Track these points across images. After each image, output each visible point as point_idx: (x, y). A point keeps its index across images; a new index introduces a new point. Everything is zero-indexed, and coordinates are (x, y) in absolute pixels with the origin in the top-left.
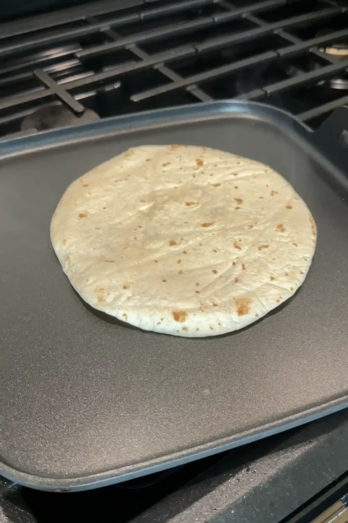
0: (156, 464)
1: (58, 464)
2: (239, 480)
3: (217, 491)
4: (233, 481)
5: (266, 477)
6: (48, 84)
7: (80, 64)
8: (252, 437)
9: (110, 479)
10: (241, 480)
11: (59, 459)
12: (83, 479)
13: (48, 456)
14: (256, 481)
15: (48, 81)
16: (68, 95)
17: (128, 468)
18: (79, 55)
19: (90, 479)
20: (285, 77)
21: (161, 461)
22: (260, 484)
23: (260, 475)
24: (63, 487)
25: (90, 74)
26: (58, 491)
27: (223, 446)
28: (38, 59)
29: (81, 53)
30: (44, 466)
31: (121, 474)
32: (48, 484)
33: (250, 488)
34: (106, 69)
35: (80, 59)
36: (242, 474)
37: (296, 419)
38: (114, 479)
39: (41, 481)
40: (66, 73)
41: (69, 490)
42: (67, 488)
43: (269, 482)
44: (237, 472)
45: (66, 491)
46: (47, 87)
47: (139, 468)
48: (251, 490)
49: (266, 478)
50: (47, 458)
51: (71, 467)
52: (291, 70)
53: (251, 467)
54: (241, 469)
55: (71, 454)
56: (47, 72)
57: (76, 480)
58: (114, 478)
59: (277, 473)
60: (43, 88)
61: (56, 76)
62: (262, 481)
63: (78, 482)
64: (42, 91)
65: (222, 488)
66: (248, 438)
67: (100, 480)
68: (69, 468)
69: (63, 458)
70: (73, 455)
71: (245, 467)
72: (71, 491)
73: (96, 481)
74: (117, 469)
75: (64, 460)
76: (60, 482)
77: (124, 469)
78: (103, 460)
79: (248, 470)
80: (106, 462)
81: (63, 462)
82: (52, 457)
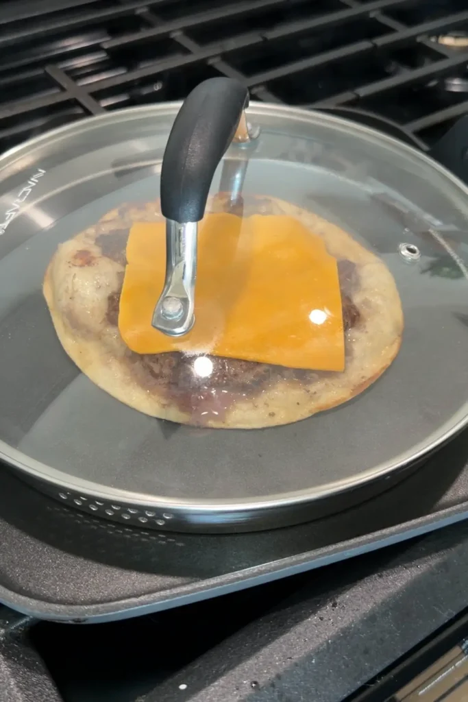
0: (201, 589)
1: (71, 586)
2: (321, 619)
3: (292, 633)
4: (314, 619)
5: (358, 614)
6: (65, 86)
7: (108, 58)
8: (330, 556)
9: (140, 607)
10: (325, 619)
11: (73, 580)
12: (103, 607)
13: (58, 576)
14: (345, 619)
15: (65, 81)
16: (91, 100)
17: (163, 593)
18: (106, 46)
19: (112, 607)
20: (383, 75)
21: (208, 586)
22: (350, 624)
23: (351, 612)
24: (76, 617)
25: (122, 71)
26: (71, 622)
27: (291, 567)
28: (51, 51)
29: (109, 42)
30: (53, 589)
31: (154, 601)
32: (56, 612)
33: (337, 629)
34: (142, 65)
35: (108, 51)
36: (327, 611)
37: (392, 534)
38: (144, 608)
39: (48, 607)
40: (89, 70)
41: (84, 621)
42: (82, 617)
43: (362, 621)
44: (319, 608)
45: (80, 622)
46: (63, 89)
47: (178, 594)
48: (338, 632)
49: (358, 616)
50: (57, 579)
51: (88, 591)
52: (393, 66)
53: (338, 601)
54: (324, 604)
55: (89, 574)
56: (62, 69)
57: (94, 607)
58: (144, 606)
59: (373, 610)
60: (56, 91)
61: (76, 75)
62: (353, 620)
63: (97, 611)
64: (57, 94)
65: (299, 628)
66: (326, 557)
67: (126, 608)
68: (86, 592)
69: (78, 578)
70: (92, 575)
71: (331, 601)
72: (86, 623)
73: (120, 609)
74: (148, 595)
75: (79, 581)
76: (72, 610)
77: (157, 595)
78: (132, 582)
79: (334, 605)
80: (135, 584)
81: (77, 584)
82: (64, 577)
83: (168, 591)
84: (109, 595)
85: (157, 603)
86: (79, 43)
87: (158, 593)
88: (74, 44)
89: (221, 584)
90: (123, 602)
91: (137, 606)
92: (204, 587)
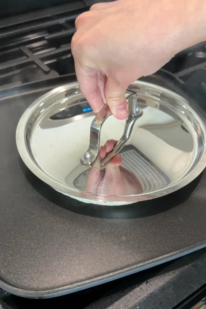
0: (94, 281)
2: (141, 289)
3: (128, 295)
4: (138, 289)
5: (157, 287)
6: (29, 55)
7: (47, 43)
10: (143, 289)
11: (37, 279)
12: (51, 291)
13: (30, 278)
14: (151, 289)
15: (29, 53)
16: (40, 61)
17: (78, 284)
18: (47, 38)
19: (55, 291)
21: (97, 280)
23: (154, 286)
24: (39, 296)
25: (54, 49)
26: (37, 298)
27: (134, 270)
28: (23, 40)
29: (48, 36)
30: (28, 283)
31: (74, 288)
32: (30, 294)
33: (148, 293)
34: (63, 46)
35: (47, 40)
36: (143, 285)
39: (27, 292)
40: (39, 48)
42: (42, 296)
43: (159, 290)
44: (140, 285)
46: (28, 57)
47: (85, 284)
48: (148, 295)
53: (148, 281)
54: (143, 283)
55: (44, 276)
56: (28, 48)
57: (47, 291)
58: (70, 290)
59: (164, 285)
60: (25, 57)
61: (33, 50)
62: (155, 290)
63: (49, 293)
64: (25, 59)
65: (132, 293)
67: (62, 291)
68: (43, 284)
69: (39, 278)
70: (45, 276)
71: (145, 281)
76: (37, 293)
77: (75, 284)
78: (63, 279)
79: (147, 283)
80: (65, 280)
81: (39, 281)
82: (33, 278)
83: (80, 283)
84: (53, 285)
85: (75, 288)
86: (35, 36)
87: (76, 284)
88: (32, 37)
89: (103, 279)
90: (60, 288)
91: (67, 290)
92: (96, 280)
